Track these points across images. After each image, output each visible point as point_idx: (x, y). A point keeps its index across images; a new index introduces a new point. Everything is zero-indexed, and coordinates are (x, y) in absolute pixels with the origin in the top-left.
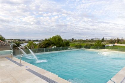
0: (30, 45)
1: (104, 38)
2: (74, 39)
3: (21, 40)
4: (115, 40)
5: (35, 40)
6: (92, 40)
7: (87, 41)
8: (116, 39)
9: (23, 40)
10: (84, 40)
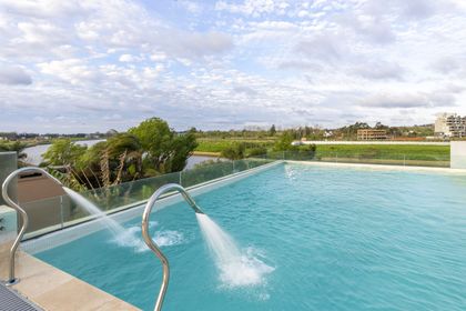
0: (57, 152)
1: (276, 126)
2: (198, 129)
3: (22, 136)
4: (301, 131)
5: (71, 136)
6: (244, 131)
7: (231, 136)
8: (304, 127)
9: (28, 136)
10: (224, 133)
